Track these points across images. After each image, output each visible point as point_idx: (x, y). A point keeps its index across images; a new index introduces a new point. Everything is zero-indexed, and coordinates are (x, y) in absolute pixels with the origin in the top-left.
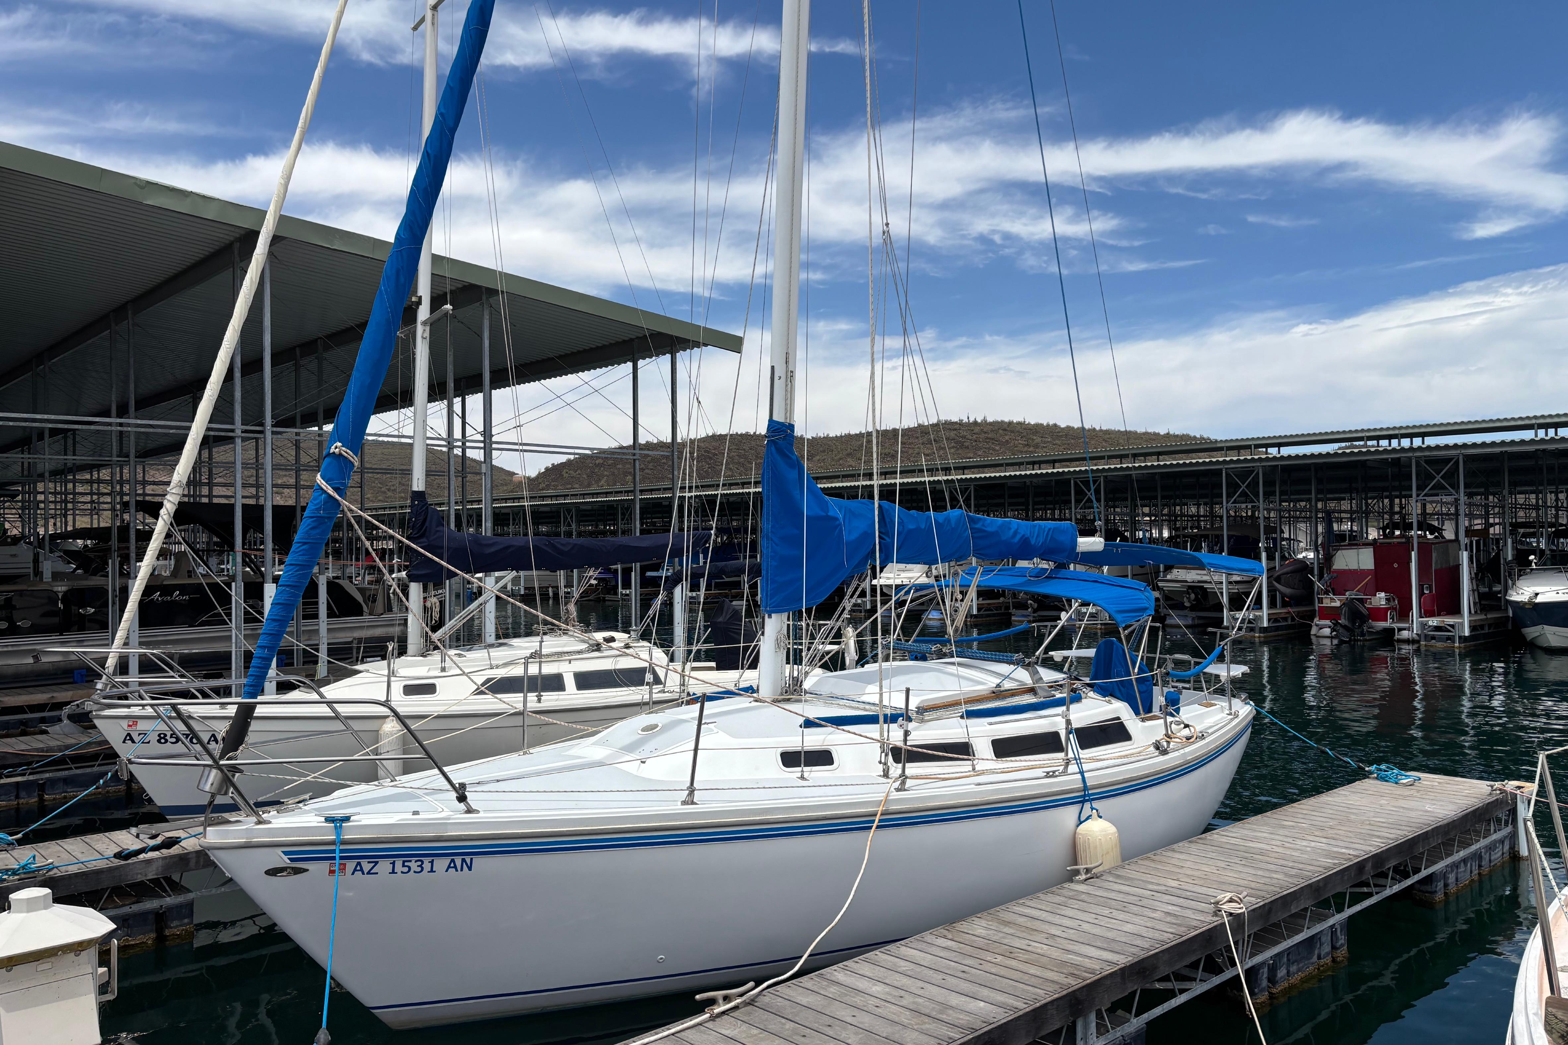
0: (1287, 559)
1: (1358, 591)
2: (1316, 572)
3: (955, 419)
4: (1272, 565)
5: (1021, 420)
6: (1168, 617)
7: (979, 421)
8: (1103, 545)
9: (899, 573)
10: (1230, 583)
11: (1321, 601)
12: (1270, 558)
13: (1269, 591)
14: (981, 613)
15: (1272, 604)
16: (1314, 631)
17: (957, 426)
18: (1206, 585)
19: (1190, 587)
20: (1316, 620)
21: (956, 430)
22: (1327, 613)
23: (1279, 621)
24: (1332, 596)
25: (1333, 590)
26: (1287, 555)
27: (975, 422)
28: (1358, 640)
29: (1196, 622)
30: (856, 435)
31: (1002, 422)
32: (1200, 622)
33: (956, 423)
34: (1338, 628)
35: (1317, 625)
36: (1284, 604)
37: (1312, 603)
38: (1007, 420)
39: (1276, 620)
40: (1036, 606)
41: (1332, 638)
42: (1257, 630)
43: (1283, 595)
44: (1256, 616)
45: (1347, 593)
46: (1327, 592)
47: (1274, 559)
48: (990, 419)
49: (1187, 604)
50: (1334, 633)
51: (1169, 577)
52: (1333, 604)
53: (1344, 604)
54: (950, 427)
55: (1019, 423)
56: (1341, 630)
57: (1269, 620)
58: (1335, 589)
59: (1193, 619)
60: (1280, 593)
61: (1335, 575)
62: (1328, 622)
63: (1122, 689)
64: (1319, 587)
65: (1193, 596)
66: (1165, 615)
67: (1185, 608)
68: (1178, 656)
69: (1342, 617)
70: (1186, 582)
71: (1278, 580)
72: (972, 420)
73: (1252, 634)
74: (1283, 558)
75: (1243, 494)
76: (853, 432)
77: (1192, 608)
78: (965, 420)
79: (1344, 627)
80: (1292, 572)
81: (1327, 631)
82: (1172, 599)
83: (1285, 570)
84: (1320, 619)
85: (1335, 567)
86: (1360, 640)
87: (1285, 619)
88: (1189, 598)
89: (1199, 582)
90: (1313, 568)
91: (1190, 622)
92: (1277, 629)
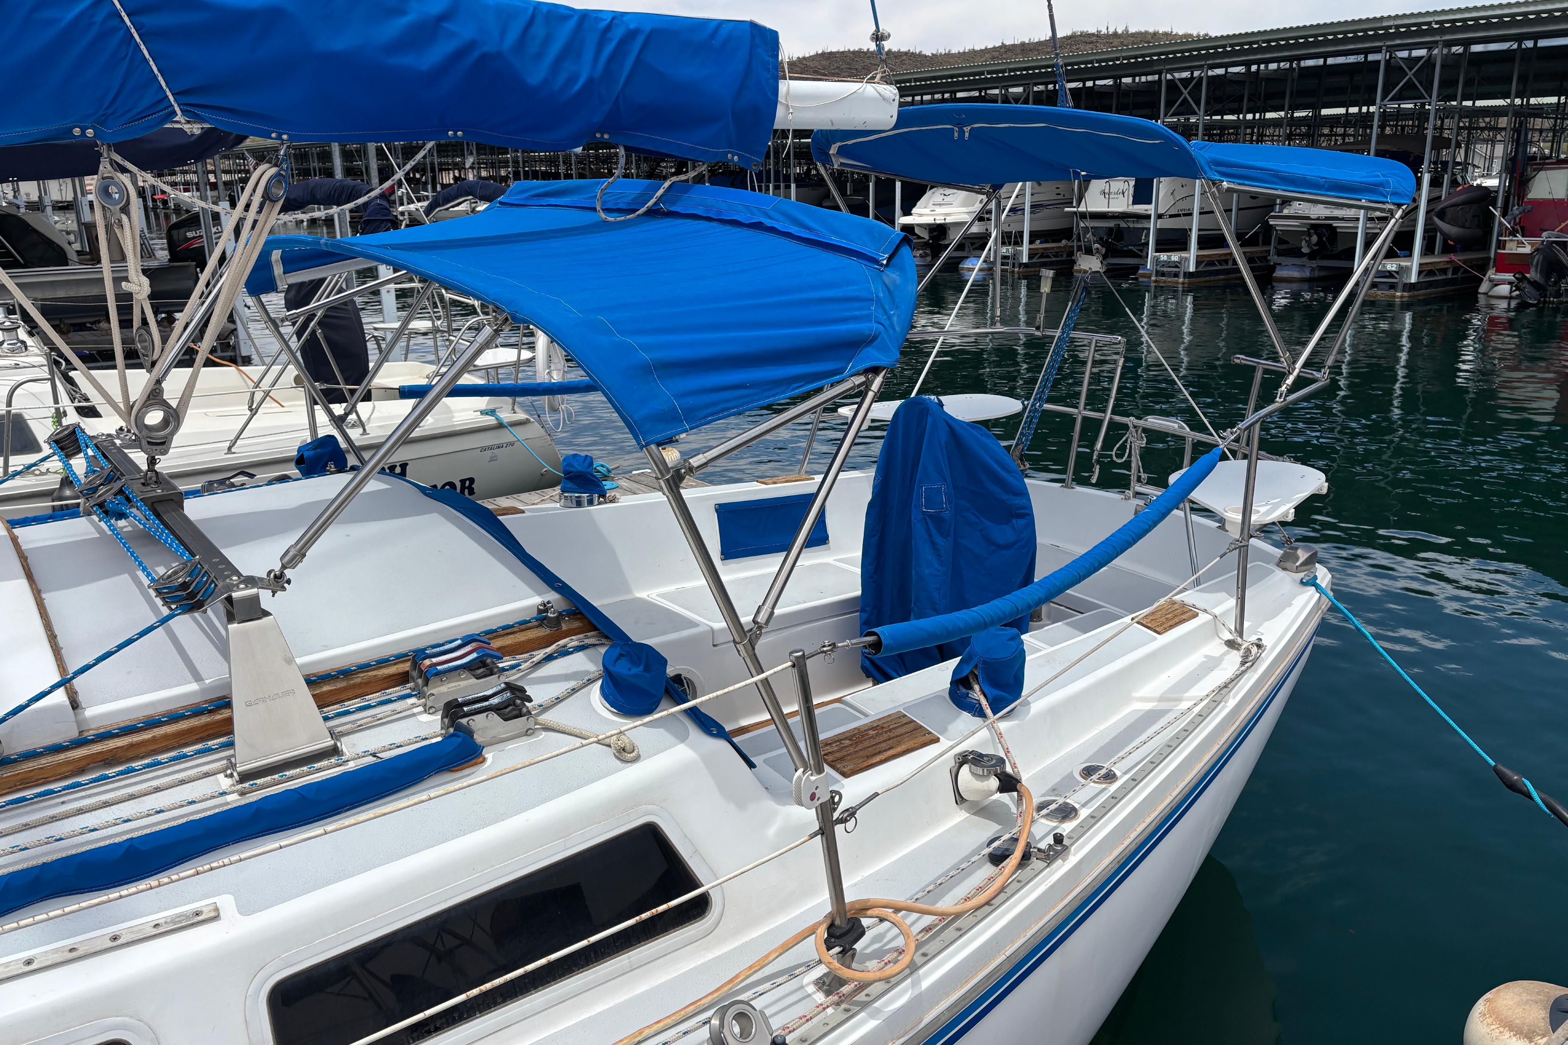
0: (1458, 184)
1: (1561, 231)
2: (1500, 203)
3: (1092, 30)
4: (1435, 194)
5: (1167, 29)
6: (1278, 267)
7: (1120, 31)
8: (894, 110)
9: (934, 208)
10: (1371, 219)
11: (1501, 245)
12: (1435, 183)
13: (1425, 231)
14: (1034, 260)
15: (1428, 249)
16: (1483, 288)
17: (1093, 39)
18: (1336, 224)
19: (1314, 227)
20: (1491, 274)
21: (1092, 42)
22: (1505, 264)
23: (1435, 275)
24: (1520, 237)
25: (1522, 228)
26: (1460, 179)
27: (1115, 34)
28: (1550, 302)
29: (1316, 274)
30: (981, 50)
31: (1146, 32)
32: (1323, 273)
33: (1093, 34)
34: (1525, 285)
35: (1491, 280)
36: (1447, 249)
37: (1486, 247)
38: (1151, 30)
39: (1431, 273)
40: (1104, 251)
41: (1510, 298)
42: (1400, 287)
43: (1446, 237)
44: (1401, 267)
45: (1545, 234)
46: (1513, 233)
47: (1440, 185)
48: (1132, 30)
49: (1305, 250)
50: (1517, 293)
51: (1286, 212)
52: (1521, 250)
53: (1537, 250)
54: (1086, 39)
55: (1166, 34)
56: (1528, 288)
57: (1420, 273)
58: (1525, 229)
59: (1313, 269)
60: (1442, 233)
61: (1529, 207)
62: (1509, 277)
63: (939, 540)
64: (1500, 223)
65: (1315, 239)
66: (1276, 264)
67: (1303, 255)
68: (1154, 422)
69: (1532, 270)
70: (1308, 218)
71: (1441, 215)
72: (1111, 31)
73: (1392, 292)
74: (1454, 183)
75: (1410, 85)
76: (977, 48)
77: (1312, 256)
78: (1104, 31)
79: (1534, 284)
80: (1464, 203)
81: (1504, 289)
82: (1286, 242)
83: (1454, 200)
84: (1498, 271)
85: (1530, 196)
86: (1553, 303)
87: (1444, 271)
88: (1308, 243)
89: (1327, 218)
90: (1496, 198)
91: (1307, 274)
92: (1430, 285)
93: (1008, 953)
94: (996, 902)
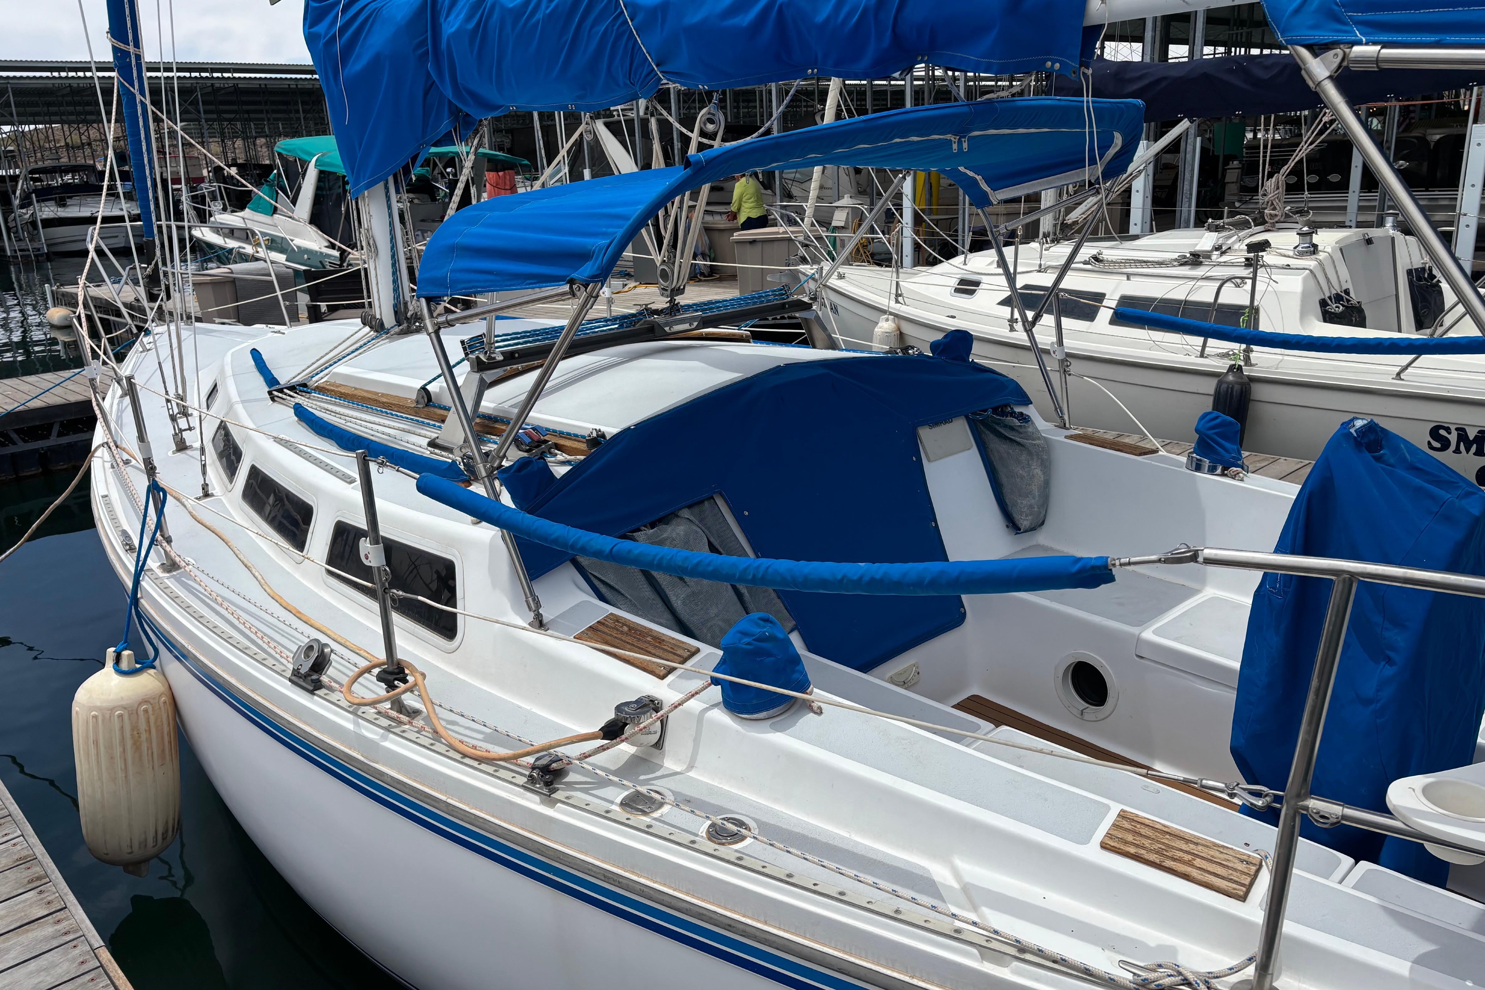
93: (450, 801)
94: (467, 761)
